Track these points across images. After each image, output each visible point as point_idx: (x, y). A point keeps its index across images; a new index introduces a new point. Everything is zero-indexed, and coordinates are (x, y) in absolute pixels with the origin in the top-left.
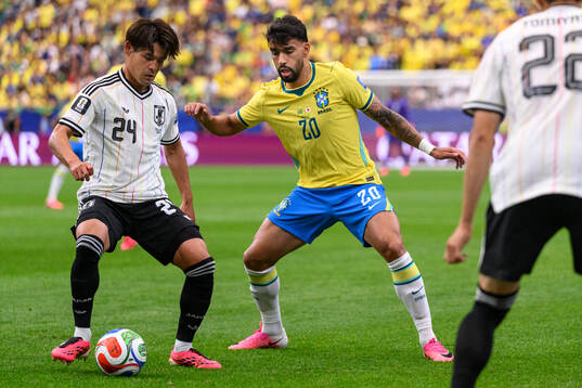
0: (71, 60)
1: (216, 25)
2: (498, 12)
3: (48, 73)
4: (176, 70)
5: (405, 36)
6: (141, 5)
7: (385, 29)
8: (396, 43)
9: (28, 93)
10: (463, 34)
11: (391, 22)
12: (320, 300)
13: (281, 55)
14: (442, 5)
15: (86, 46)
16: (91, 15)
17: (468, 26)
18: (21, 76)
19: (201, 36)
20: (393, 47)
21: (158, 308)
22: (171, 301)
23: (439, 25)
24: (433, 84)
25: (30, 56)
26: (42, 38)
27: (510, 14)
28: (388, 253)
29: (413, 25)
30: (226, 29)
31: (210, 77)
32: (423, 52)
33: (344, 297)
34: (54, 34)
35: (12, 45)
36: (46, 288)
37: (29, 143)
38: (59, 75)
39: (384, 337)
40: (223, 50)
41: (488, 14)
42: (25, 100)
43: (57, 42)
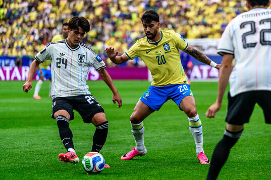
0: (44, 35)
1: (106, 20)
2: (228, 13)
3: (34, 41)
4: (89, 39)
5: (188, 24)
6: (74, 11)
7: (180, 21)
8: (184, 27)
9: (25, 49)
10: (213, 23)
11: (182, 18)
12: (152, 138)
13: (148, 28)
14: (204, 11)
15: (51, 29)
16: (53, 16)
17: (215, 20)
18: (23, 42)
19: (100, 24)
20: (183, 29)
21: (82, 141)
22: (87, 138)
23: (203, 19)
24: (200, 45)
25: (26, 33)
26: (32, 26)
27: (233, 14)
28: (190, 114)
29: (192, 19)
30: (111, 21)
31: (104, 42)
32: (196, 31)
33: (162, 136)
34: (36, 24)
35: (18, 29)
36: (33, 133)
37: (26, 71)
38: (39, 41)
39: (179, 154)
40: (110, 30)
41: (224, 14)
42: (24, 52)
43: (38, 27)
